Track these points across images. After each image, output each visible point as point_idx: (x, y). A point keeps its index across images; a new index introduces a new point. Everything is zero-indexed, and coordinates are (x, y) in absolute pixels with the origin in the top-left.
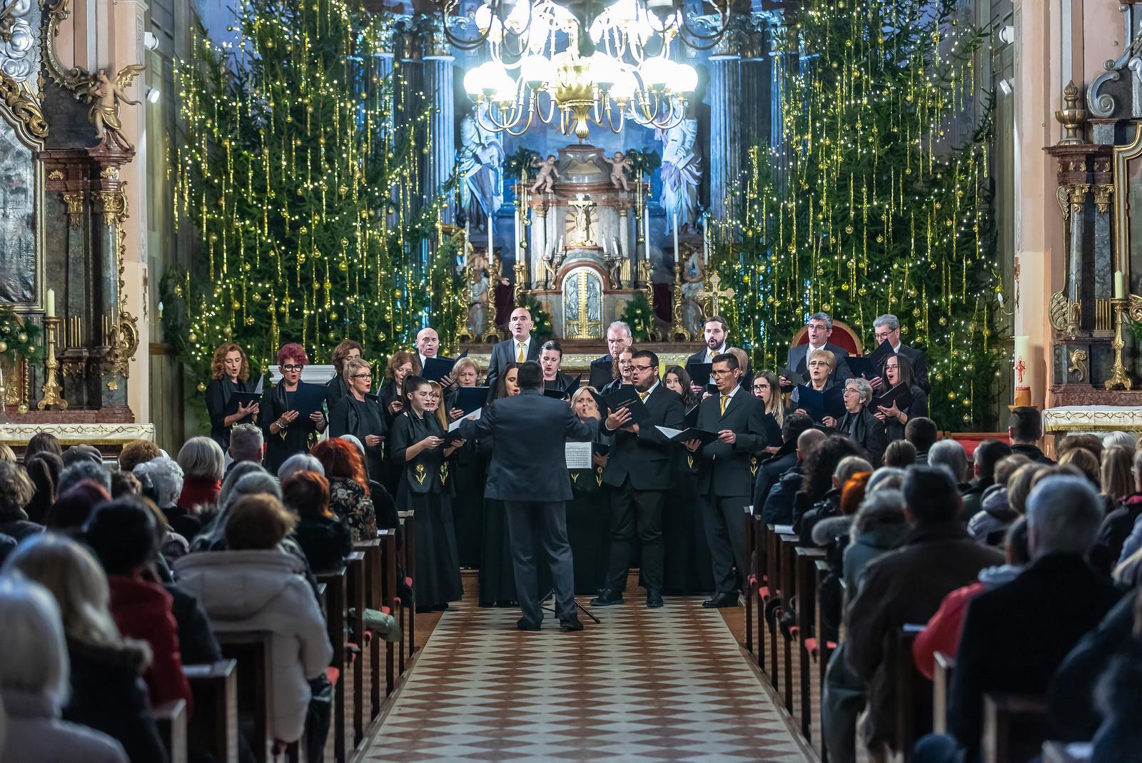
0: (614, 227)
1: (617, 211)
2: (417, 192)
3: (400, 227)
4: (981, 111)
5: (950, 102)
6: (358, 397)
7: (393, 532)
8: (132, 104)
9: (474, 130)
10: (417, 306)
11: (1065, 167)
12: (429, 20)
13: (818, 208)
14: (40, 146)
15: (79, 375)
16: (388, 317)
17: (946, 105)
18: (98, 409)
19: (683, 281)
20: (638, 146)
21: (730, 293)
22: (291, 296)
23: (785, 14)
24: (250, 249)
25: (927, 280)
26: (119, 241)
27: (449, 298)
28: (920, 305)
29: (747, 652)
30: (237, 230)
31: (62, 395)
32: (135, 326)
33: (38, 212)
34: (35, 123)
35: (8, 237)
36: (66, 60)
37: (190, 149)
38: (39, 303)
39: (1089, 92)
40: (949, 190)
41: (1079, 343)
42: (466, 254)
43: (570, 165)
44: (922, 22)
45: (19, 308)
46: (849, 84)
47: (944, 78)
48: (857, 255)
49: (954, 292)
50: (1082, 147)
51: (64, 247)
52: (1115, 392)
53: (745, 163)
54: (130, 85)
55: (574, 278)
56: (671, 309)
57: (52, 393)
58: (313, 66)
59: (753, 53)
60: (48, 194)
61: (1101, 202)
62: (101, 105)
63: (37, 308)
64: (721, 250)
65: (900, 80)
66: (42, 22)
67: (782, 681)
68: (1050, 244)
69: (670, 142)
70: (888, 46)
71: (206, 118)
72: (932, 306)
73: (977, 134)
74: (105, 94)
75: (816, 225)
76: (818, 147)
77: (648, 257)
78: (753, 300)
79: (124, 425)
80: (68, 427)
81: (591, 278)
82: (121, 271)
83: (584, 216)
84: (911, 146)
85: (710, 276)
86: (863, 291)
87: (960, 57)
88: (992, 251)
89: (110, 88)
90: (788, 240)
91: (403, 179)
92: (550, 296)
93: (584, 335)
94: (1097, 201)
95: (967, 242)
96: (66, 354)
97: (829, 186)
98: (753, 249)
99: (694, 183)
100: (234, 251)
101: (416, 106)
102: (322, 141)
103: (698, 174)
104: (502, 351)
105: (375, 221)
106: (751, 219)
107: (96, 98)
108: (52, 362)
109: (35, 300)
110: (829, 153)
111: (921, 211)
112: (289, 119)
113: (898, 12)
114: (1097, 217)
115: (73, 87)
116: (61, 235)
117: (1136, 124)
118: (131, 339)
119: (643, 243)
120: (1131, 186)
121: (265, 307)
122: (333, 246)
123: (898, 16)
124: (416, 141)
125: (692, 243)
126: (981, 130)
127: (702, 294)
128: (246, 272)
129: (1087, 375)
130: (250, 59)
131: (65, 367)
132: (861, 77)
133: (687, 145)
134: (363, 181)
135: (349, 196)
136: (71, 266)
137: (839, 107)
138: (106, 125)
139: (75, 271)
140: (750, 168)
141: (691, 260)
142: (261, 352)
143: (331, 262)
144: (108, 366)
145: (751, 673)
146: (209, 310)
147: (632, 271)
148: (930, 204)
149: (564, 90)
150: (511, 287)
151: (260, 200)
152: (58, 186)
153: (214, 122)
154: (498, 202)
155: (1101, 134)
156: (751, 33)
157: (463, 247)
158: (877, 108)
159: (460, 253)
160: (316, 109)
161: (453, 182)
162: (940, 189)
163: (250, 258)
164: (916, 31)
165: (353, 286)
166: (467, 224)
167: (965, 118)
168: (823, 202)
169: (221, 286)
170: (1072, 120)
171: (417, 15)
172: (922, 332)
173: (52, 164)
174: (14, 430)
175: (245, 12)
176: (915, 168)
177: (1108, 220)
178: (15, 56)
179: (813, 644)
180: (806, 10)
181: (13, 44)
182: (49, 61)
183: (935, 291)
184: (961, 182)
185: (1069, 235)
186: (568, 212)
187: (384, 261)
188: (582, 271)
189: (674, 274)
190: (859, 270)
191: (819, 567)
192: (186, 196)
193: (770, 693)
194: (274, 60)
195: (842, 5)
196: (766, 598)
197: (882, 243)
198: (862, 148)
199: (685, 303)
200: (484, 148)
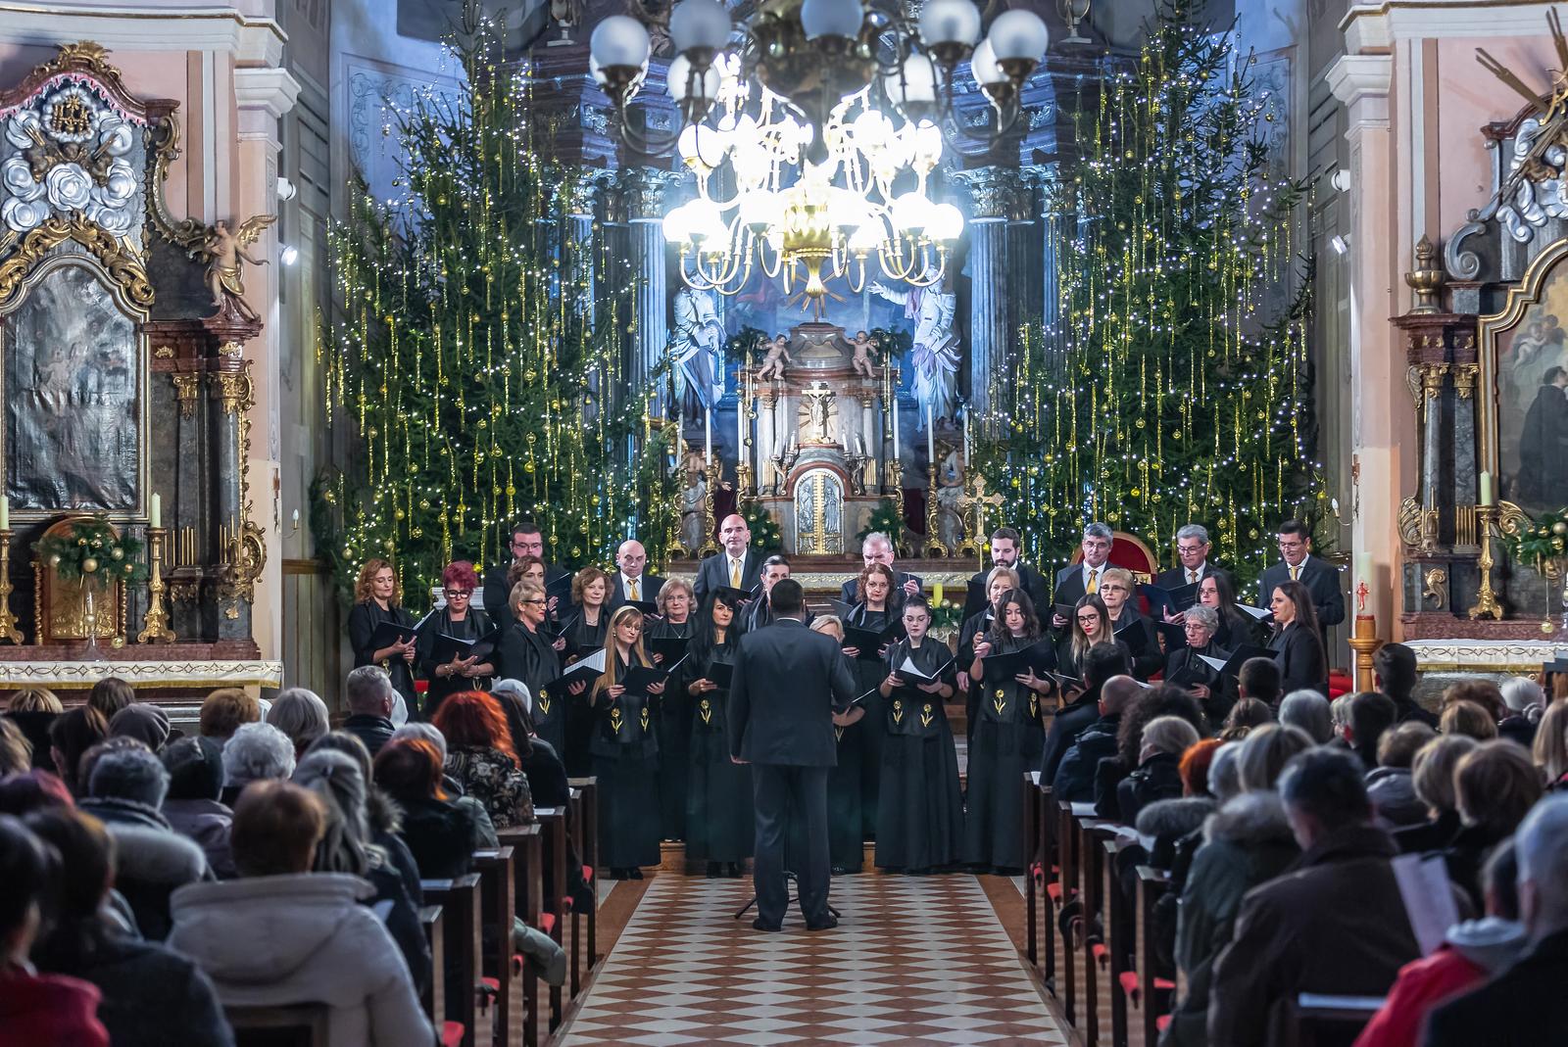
0: (856, 422)
1: (860, 401)
2: (619, 380)
3: (599, 420)
4: (1298, 282)
5: (1262, 270)
6: (532, 628)
8: (258, 263)
9: (689, 306)
10: (619, 515)
11: (1418, 342)
12: (636, 175)
13: (1102, 398)
14: (144, 316)
15: (192, 601)
16: (583, 528)
17: (1256, 274)
18: (214, 642)
19: (939, 485)
20: (886, 325)
21: (998, 499)
22: (467, 504)
23: (1061, 168)
24: (418, 447)
25: (1234, 484)
26: (242, 434)
27: (658, 504)
28: (1226, 515)
29: (1029, 964)
30: (402, 424)
31: (170, 625)
32: (261, 539)
33: (142, 398)
34: (138, 288)
35: (103, 429)
36: (177, 209)
37: (348, 327)
38: (142, 510)
39: (1447, 249)
40: (1260, 376)
41: (1437, 561)
42: (680, 452)
43: (804, 347)
44: (1227, 175)
45: (115, 516)
46: (1139, 250)
47: (1254, 242)
48: (1149, 455)
49: (1267, 500)
50: (1440, 317)
51: (173, 442)
52: (1481, 622)
53: (1013, 343)
54: (255, 240)
55: (809, 482)
56: (924, 518)
57: (156, 623)
58: (494, 228)
59: (1021, 214)
60: (155, 375)
61: (1462, 385)
62: (219, 266)
63: (139, 517)
64: (985, 449)
65: (1201, 244)
66: (147, 162)
68: (1398, 437)
69: (923, 321)
70: (1186, 202)
71: (366, 290)
72: (1241, 516)
73: (1294, 308)
74: (224, 252)
75: (1100, 418)
76: (1101, 325)
77: (897, 456)
78: (1024, 508)
79: (245, 663)
80: (174, 665)
81: (829, 482)
82: (245, 471)
83: (821, 408)
84: (1215, 323)
85: (972, 480)
86: (1157, 497)
87: (1275, 215)
88: (1312, 450)
89: (230, 244)
90: (1066, 436)
91: (604, 364)
92: (780, 504)
93: (821, 550)
94: (1458, 384)
95: (1282, 439)
96: (176, 574)
97: (1115, 372)
98: (1023, 447)
99: (952, 369)
100: (397, 449)
101: (622, 276)
102: (505, 316)
103: (957, 358)
105: (568, 413)
106: (1021, 412)
107: (212, 255)
108: (157, 583)
109: (137, 507)
110: (1115, 331)
111: (1227, 401)
112: (466, 290)
113: (1198, 163)
114: (1457, 405)
115: (185, 243)
116: (170, 426)
117: (1506, 289)
118: (256, 555)
119: (892, 440)
120: (1501, 366)
121: (435, 516)
122: (517, 442)
123: (1197, 170)
124: (619, 317)
125: (949, 441)
126: (1298, 305)
127: (964, 500)
128: (413, 475)
129: (1447, 600)
130: (419, 219)
131: (173, 591)
132: (1154, 240)
133: (943, 325)
134: (555, 366)
135: (538, 382)
136: (182, 465)
137: (1128, 276)
138: (224, 290)
139: (186, 470)
140: (1020, 350)
141: (948, 460)
142: (429, 570)
143: (515, 462)
144: (226, 589)
145: (1035, 996)
146: (368, 519)
147: (878, 473)
148: (1237, 393)
149: (792, 236)
150: (734, 492)
151: (431, 388)
152: (167, 366)
153: (374, 295)
154: (719, 392)
155: (1462, 301)
156: (1020, 191)
157: (676, 444)
158: (1173, 277)
159: (670, 451)
160: (497, 278)
162: (1250, 374)
163: (416, 458)
164: (1220, 186)
165: (541, 490)
166: (681, 417)
167: (1277, 290)
168: (1108, 390)
169: (382, 491)
170: (1427, 283)
171: (621, 170)
172: (1228, 547)
173: (160, 338)
174: (105, 670)
175: (415, 163)
176: (1220, 350)
177: (1471, 408)
178: (112, 204)
179: (1134, 980)
180: (1087, 161)
181: (111, 190)
182: (155, 211)
183: (1244, 498)
184: (1275, 366)
185: (1422, 427)
186: (801, 403)
187: (579, 461)
188: (818, 474)
189: (929, 478)
190: (1152, 473)
191: (1143, 877)
192: (341, 383)
193: (1063, 1029)
194: (449, 220)
195: (1129, 155)
196: (1058, 899)
197: (1180, 440)
198: (1155, 325)
199: (941, 511)
200: (702, 327)
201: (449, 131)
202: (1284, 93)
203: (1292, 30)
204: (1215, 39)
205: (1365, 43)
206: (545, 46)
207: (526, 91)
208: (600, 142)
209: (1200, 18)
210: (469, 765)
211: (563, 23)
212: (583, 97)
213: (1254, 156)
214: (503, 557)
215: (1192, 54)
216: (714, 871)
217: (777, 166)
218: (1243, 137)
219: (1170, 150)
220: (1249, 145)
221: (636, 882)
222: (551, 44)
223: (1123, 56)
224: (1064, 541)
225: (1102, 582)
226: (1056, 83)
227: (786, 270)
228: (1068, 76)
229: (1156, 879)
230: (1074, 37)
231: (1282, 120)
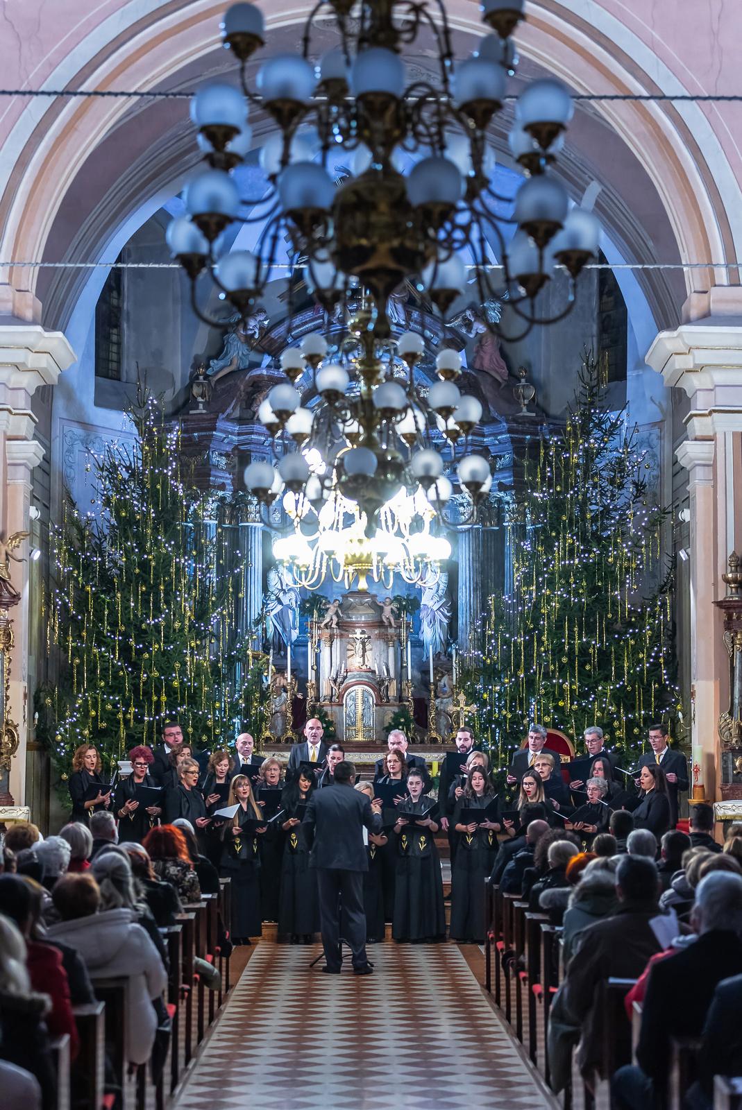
0: (384, 655)
1: (387, 641)
2: (233, 627)
3: (220, 654)
4: (666, 570)
5: (641, 563)
6: (187, 788)
7: (215, 896)
8: (20, 561)
9: (277, 579)
10: (232, 715)
11: (730, 617)
12: (245, 495)
13: (540, 643)
16: (210, 723)
17: (638, 565)
19: (437, 697)
20: (402, 593)
21: (474, 708)
22: (135, 708)
23: (515, 495)
24: (105, 670)
25: (624, 699)
26: (7, 665)
27: (256, 709)
28: (619, 719)
29: (486, 992)
30: (95, 655)
32: (16, 731)
37: (60, 593)
40: (641, 631)
42: (270, 674)
43: (351, 607)
44: (620, 502)
46: (564, 549)
47: (637, 545)
48: (570, 680)
49: (645, 709)
53: (484, 607)
54: (18, 546)
55: (353, 694)
56: (427, 718)
58: (156, 530)
59: (491, 523)
64: (466, 674)
65: (604, 546)
67: (514, 1015)
68: (719, 675)
69: (427, 590)
70: (594, 519)
71: (74, 570)
72: (628, 719)
73: (663, 587)
75: (539, 655)
76: (541, 596)
77: (410, 678)
78: (491, 713)
79: (6, 808)
81: (366, 694)
82: (7, 689)
83: (361, 646)
84: (612, 596)
86: (575, 707)
87: (649, 530)
88: (674, 678)
89: (3, 549)
90: (517, 667)
91: (223, 617)
92: (334, 707)
93: (360, 738)
95: (654, 671)
97: (549, 626)
98: (491, 673)
99: (445, 621)
100: (92, 671)
101: (234, 562)
102: (162, 587)
103: (449, 614)
104: (299, 752)
105: (200, 648)
106: (489, 651)
110: (549, 600)
111: (620, 646)
112: (137, 571)
113: (602, 495)
118: (13, 741)
119: (406, 667)
121: (115, 714)
122: (168, 667)
123: (601, 499)
124: (233, 588)
125: (443, 668)
126: (665, 585)
127: (452, 709)
128: (101, 688)
130: (108, 525)
132: (573, 543)
133: (440, 592)
134: (192, 618)
135: (182, 629)
137: (557, 565)
140: (489, 612)
142: (111, 749)
143: (166, 680)
145: (489, 1009)
146: (71, 717)
147: (397, 689)
148: (626, 641)
149: (350, 557)
150: (305, 700)
151: (113, 632)
153: (79, 573)
154: (295, 634)
156: (490, 508)
157: (268, 668)
158: (586, 567)
159: (265, 674)
160: (158, 563)
161: (261, 619)
162: (634, 629)
163: (104, 677)
164: (615, 509)
165: (182, 699)
166: (271, 651)
167: (653, 576)
168: (544, 638)
169: (81, 698)
170: (735, 581)
171: (235, 492)
172: (620, 739)
175: (105, 489)
176: (615, 613)
179: (539, 988)
180: (532, 492)
183: (630, 708)
184: (649, 624)
185: (733, 669)
186: (349, 643)
187: (207, 680)
188: (359, 688)
189: (430, 692)
190: (572, 691)
191: (544, 930)
192: (56, 629)
193: (504, 1026)
194: (126, 526)
195: (558, 489)
196: (502, 950)
197: (590, 670)
198: (575, 598)
199: (438, 713)
200: (285, 593)
201: (128, 468)
202: (657, 450)
203: (662, 410)
204: (613, 416)
205: (698, 433)
206: (188, 414)
207: (177, 444)
208: (221, 474)
209: (604, 403)
210: (165, 868)
211: (200, 399)
212: (211, 446)
213: (637, 490)
214: (158, 741)
215: (598, 426)
216: (295, 941)
217: (341, 514)
218: (630, 478)
219: (584, 487)
220: (634, 483)
221: (246, 946)
222: (191, 412)
223: (554, 424)
224: (515, 734)
225: (538, 760)
226: (513, 441)
227: (346, 575)
228: (521, 436)
229: (551, 931)
230: (525, 412)
231: (655, 467)
